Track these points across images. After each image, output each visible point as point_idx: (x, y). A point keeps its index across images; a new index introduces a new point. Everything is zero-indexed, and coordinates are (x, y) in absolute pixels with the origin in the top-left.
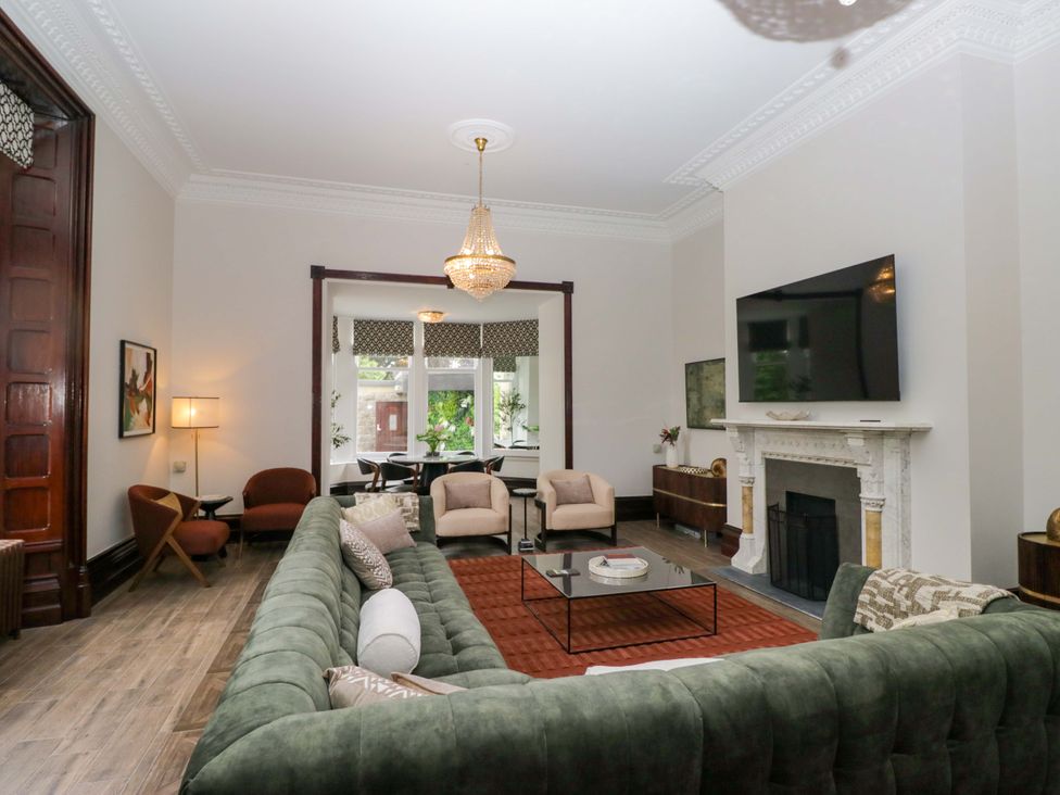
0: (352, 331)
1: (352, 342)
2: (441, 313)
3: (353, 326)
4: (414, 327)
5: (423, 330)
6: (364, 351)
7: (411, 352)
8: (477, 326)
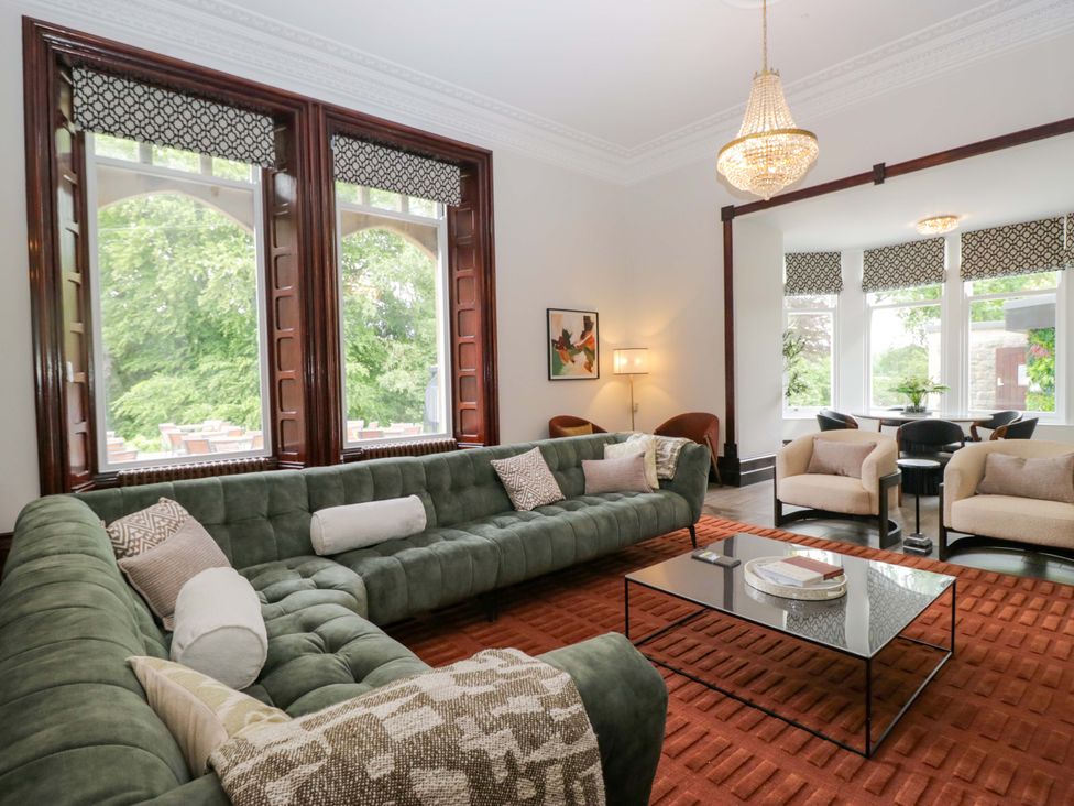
0: (862, 264)
1: (862, 276)
2: (953, 217)
3: (863, 258)
4: (946, 243)
5: (960, 245)
6: (875, 286)
7: (940, 278)
8: (1056, 222)
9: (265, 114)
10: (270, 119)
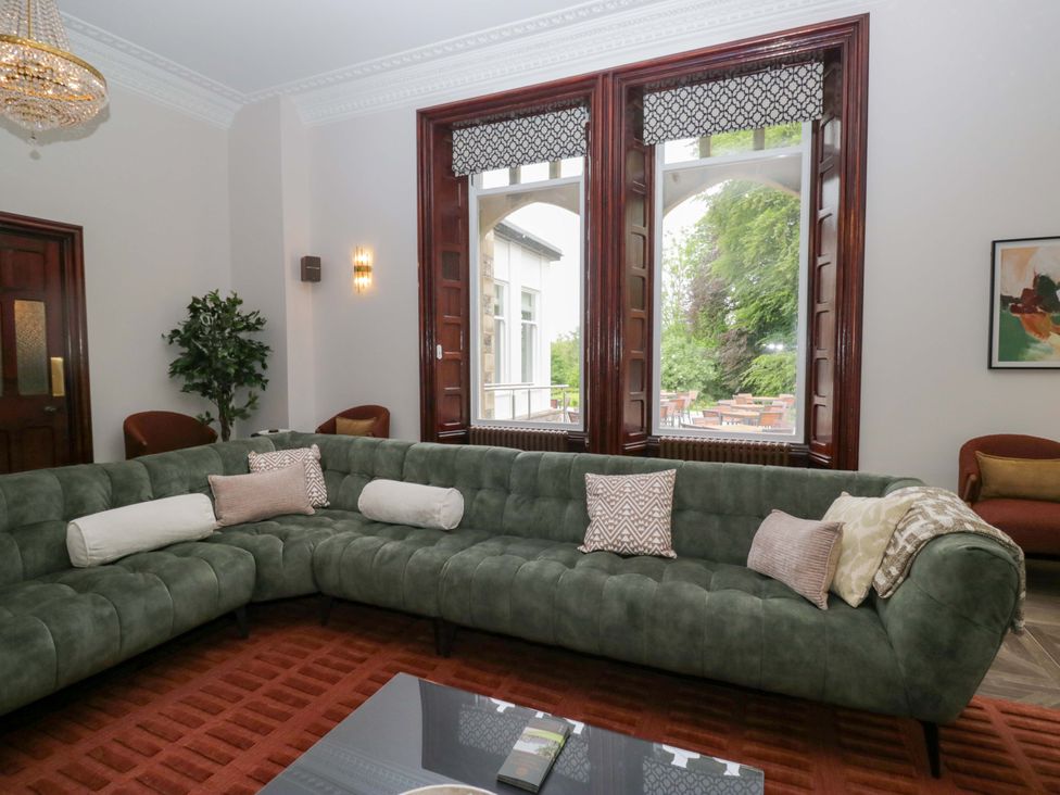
9: (577, 106)
10: (582, 108)
